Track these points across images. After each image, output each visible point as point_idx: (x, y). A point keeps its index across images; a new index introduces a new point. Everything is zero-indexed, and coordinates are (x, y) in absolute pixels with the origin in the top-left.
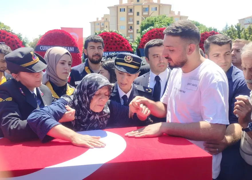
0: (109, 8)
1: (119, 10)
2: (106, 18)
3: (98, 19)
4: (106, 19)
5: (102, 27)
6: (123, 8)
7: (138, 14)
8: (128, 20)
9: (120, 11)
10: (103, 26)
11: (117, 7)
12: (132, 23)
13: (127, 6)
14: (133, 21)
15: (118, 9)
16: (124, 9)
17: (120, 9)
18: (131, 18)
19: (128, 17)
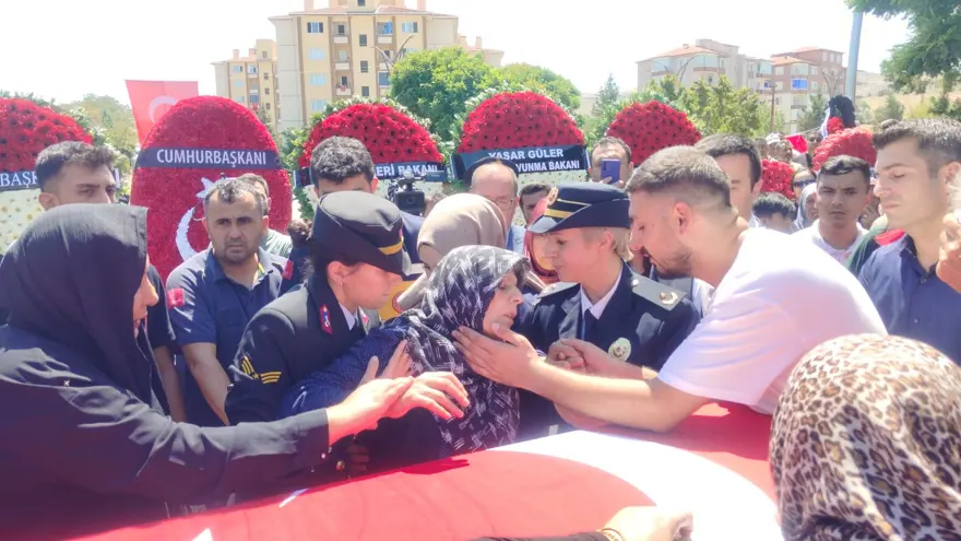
0: (273, 20)
1: (305, 28)
2: (262, 52)
3: (236, 52)
4: (265, 54)
5: (251, 76)
6: (317, 20)
7: (363, 40)
8: (334, 59)
9: (309, 31)
10: (255, 76)
11: (299, 20)
12: (345, 67)
13: (330, 18)
14: (349, 60)
15: (304, 25)
16: (321, 25)
17: (309, 25)
18: (343, 54)
19: (334, 48)
